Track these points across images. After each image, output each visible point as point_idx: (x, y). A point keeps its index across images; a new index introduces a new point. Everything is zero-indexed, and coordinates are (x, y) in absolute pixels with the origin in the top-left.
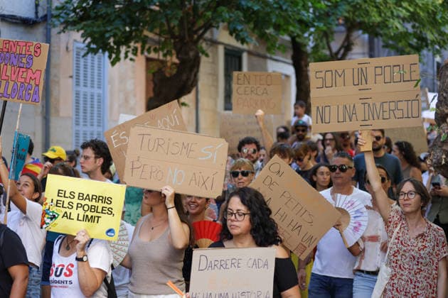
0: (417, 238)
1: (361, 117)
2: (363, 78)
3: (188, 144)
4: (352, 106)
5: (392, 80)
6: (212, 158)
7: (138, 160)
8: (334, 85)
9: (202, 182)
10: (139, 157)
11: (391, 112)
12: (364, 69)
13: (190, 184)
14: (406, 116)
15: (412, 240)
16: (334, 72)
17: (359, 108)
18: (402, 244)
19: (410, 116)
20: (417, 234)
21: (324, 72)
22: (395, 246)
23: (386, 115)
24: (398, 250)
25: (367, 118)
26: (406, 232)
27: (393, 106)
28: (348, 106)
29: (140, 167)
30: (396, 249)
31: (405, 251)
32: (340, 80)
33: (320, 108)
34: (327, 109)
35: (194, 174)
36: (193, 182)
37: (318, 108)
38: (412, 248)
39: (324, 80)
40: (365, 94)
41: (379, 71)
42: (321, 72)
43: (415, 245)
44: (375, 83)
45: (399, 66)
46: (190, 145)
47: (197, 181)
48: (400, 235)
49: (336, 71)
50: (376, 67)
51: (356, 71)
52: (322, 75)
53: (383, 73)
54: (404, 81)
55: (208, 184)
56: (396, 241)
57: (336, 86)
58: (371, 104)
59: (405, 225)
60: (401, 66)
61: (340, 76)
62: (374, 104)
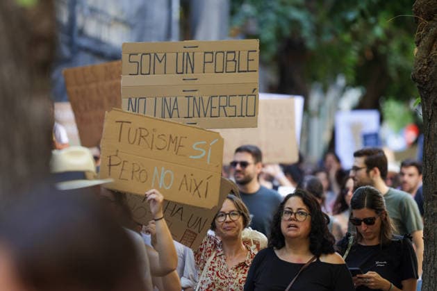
0: (236, 268)
1: (183, 113)
2: (189, 65)
3: (177, 137)
4: (173, 99)
5: (224, 70)
6: (206, 157)
7: (116, 156)
8: (152, 72)
9: (194, 187)
10: (117, 151)
11: (222, 108)
12: (191, 55)
13: (180, 189)
14: (240, 114)
15: (230, 271)
16: (153, 55)
17: (183, 102)
18: (218, 275)
19: (244, 114)
20: (237, 264)
21: (140, 55)
22: (209, 278)
23: (215, 112)
24: (213, 283)
25: (191, 115)
26: (223, 260)
27: (223, 101)
28: (168, 99)
29: (119, 164)
30: (210, 282)
31: (221, 284)
32: (159, 66)
33: (133, 100)
34: (142, 101)
35: (185, 176)
36: (184, 187)
37: (130, 99)
38: (231, 281)
39: (139, 65)
40: (190, 85)
41: (209, 58)
42: (137, 54)
43: (234, 276)
44: (204, 72)
45: (234, 52)
46: (179, 139)
47: (189, 186)
48: (216, 264)
49: (155, 54)
50: (205, 53)
51: (180, 55)
52: (137, 58)
53: (214, 61)
54: (239, 72)
55: (202, 190)
56: (211, 272)
57: (154, 74)
58: (197, 98)
59: (222, 253)
60: (237, 53)
61: (160, 62)
62: (201, 99)
